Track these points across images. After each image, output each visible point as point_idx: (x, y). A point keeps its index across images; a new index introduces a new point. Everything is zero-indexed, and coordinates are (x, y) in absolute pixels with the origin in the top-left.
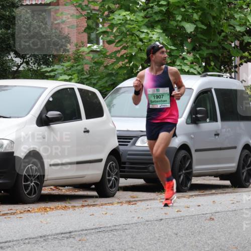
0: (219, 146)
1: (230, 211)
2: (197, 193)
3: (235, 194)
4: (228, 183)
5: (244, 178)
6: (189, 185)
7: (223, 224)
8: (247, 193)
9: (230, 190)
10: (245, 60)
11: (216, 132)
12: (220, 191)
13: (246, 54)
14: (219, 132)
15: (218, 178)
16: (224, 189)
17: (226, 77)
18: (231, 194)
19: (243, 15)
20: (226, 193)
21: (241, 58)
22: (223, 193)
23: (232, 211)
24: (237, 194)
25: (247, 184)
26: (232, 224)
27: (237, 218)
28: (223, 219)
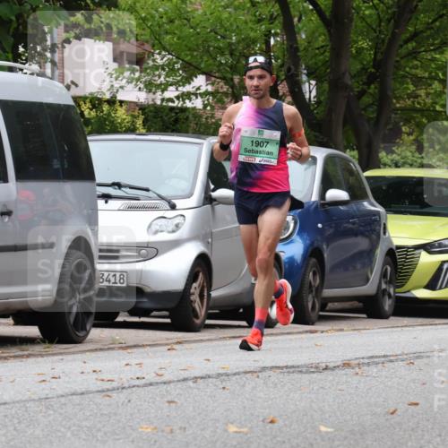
0: (10, 242)
1: (34, 400)
3: (51, 358)
4: (33, 331)
7: (15, 433)
8: (79, 356)
9: (38, 349)
11: (5, 205)
12: (15, 351)
14: (11, 208)
15: (10, 321)
16: (24, 347)
17: (29, 72)
18: (40, 359)
20: (28, 356)
22: (22, 356)
23: (40, 399)
24: (56, 358)
25: (81, 334)
26: (38, 432)
27: (51, 418)
28: (16, 421)
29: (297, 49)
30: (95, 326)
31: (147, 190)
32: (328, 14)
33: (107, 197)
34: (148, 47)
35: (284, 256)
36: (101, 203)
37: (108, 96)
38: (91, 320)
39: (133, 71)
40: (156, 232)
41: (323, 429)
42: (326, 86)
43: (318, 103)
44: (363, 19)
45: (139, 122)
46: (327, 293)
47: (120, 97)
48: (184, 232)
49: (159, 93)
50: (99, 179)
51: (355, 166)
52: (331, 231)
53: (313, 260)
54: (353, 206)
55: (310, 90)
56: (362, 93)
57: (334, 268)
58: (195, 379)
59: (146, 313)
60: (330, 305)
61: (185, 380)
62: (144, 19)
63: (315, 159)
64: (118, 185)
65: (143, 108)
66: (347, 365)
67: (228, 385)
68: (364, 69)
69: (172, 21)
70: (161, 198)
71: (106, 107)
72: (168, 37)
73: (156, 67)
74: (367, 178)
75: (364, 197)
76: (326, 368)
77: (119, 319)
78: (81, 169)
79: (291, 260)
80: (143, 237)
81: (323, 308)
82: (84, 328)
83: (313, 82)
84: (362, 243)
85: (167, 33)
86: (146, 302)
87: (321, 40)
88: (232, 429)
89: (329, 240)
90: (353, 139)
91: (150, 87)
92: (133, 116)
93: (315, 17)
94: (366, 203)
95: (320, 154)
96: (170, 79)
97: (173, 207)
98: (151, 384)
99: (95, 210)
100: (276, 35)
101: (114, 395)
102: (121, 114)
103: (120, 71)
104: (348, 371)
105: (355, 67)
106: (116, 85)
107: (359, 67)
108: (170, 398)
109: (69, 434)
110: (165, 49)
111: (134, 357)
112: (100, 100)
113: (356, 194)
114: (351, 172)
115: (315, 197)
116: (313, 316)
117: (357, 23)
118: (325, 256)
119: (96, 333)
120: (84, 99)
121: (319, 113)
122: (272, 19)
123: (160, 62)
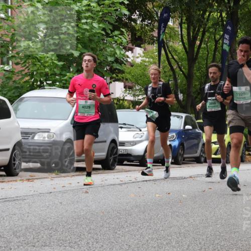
1: (100, 187)
2: (78, 173)
3: (104, 174)
4: (100, 166)
5: (111, 163)
6: (72, 168)
7: (95, 196)
8: (113, 174)
9: (101, 171)
10: (114, 79)
13: (114, 75)
16: (97, 171)
18: (102, 175)
19: (113, 49)
20: (98, 173)
21: (111, 78)
23: (102, 186)
26: (101, 196)
27: (105, 192)
29: (177, 85)
30: (118, 165)
31: (133, 126)
32: (186, 75)
33: (121, 128)
34: (134, 84)
35: (173, 145)
36: (120, 129)
37: (122, 98)
38: (116, 163)
39: (130, 91)
40: (136, 138)
41: (184, 196)
42: (186, 95)
43: (183, 100)
44: (197, 76)
45: (131, 106)
46: (185, 156)
47: (126, 98)
48: (144, 138)
49: (137, 97)
50: (119, 122)
51: (194, 119)
52: (187, 138)
53: (181, 146)
54: (193, 131)
55: (181, 96)
56: (196, 97)
57: (187, 149)
58: (146, 181)
59: (132, 161)
60: (186, 160)
61: (144, 181)
62: (133, 76)
63: (182, 117)
64: (125, 124)
65: (132, 102)
66: (191, 177)
67: (156, 183)
68: (197, 91)
69: (141, 77)
70: (137, 128)
71: (121, 101)
72: (140, 81)
73: (136, 90)
74: (198, 122)
75: (196, 128)
76: (185, 178)
77: (124, 163)
78: (114, 119)
79: (175, 146)
80: (131, 139)
81: (184, 160)
82: (114, 166)
83: (182, 95)
84: (196, 141)
85: (140, 80)
86: (132, 158)
87: (185, 82)
88: (157, 195)
89: (186, 141)
90: (193, 111)
91: (134, 95)
92: (129, 104)
93: (183, 76)
94: (197, 130)
95: (184, 115)
96: (140, 93)
97: (141, 131)
98: (134, 182)
99: (118, 131)
100: (171, 81)
101: (123, 185)
102: (126, 103)
103: (126, 91)
104: (191, 179)
105: (194, 90)
106: (125, 95)
107: (195, 90)
108: (139, 186)
109: (110, 197)
110: (139, 84)
111: (129, 174)
112: (120, 99)
113: (194, 127)
114: (193, 121)
115: (182, 128)
116: (181, 163)
117: (195, 77)
118: (185, 145)
119: (117, 167)
120: (115, 99)
121: (183, 103)
122: (170, 76)
123: (137, 88)
